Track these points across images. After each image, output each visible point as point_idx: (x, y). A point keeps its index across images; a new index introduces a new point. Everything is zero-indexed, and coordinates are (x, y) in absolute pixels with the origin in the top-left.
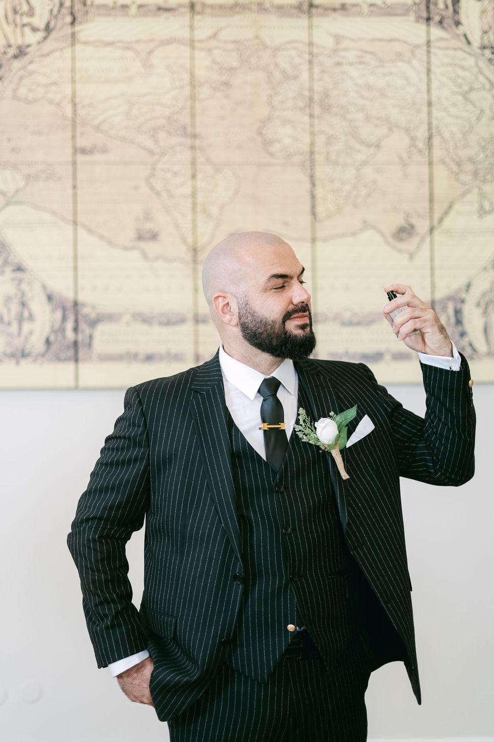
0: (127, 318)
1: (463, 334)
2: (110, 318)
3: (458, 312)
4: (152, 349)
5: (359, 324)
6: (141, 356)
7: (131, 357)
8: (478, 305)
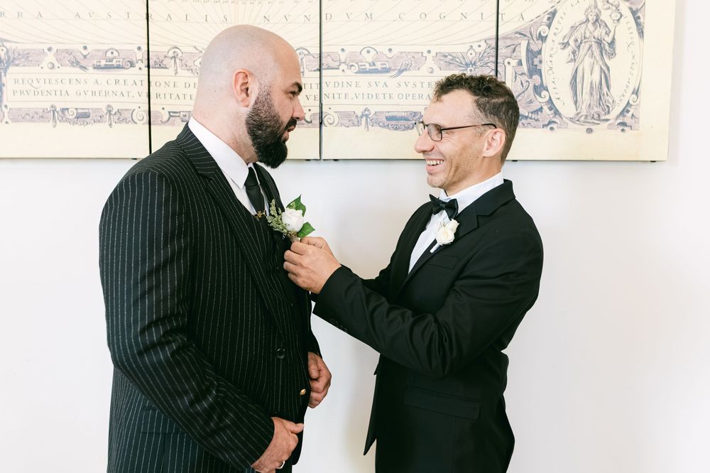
0: (50, 57)
1: (539, 89)
2: (27, 57)
3: (533, 54)
4: (87, 103)
5: (386, 70)
6: (71, 115)
7: (57, 115)
8: (566, 45)
